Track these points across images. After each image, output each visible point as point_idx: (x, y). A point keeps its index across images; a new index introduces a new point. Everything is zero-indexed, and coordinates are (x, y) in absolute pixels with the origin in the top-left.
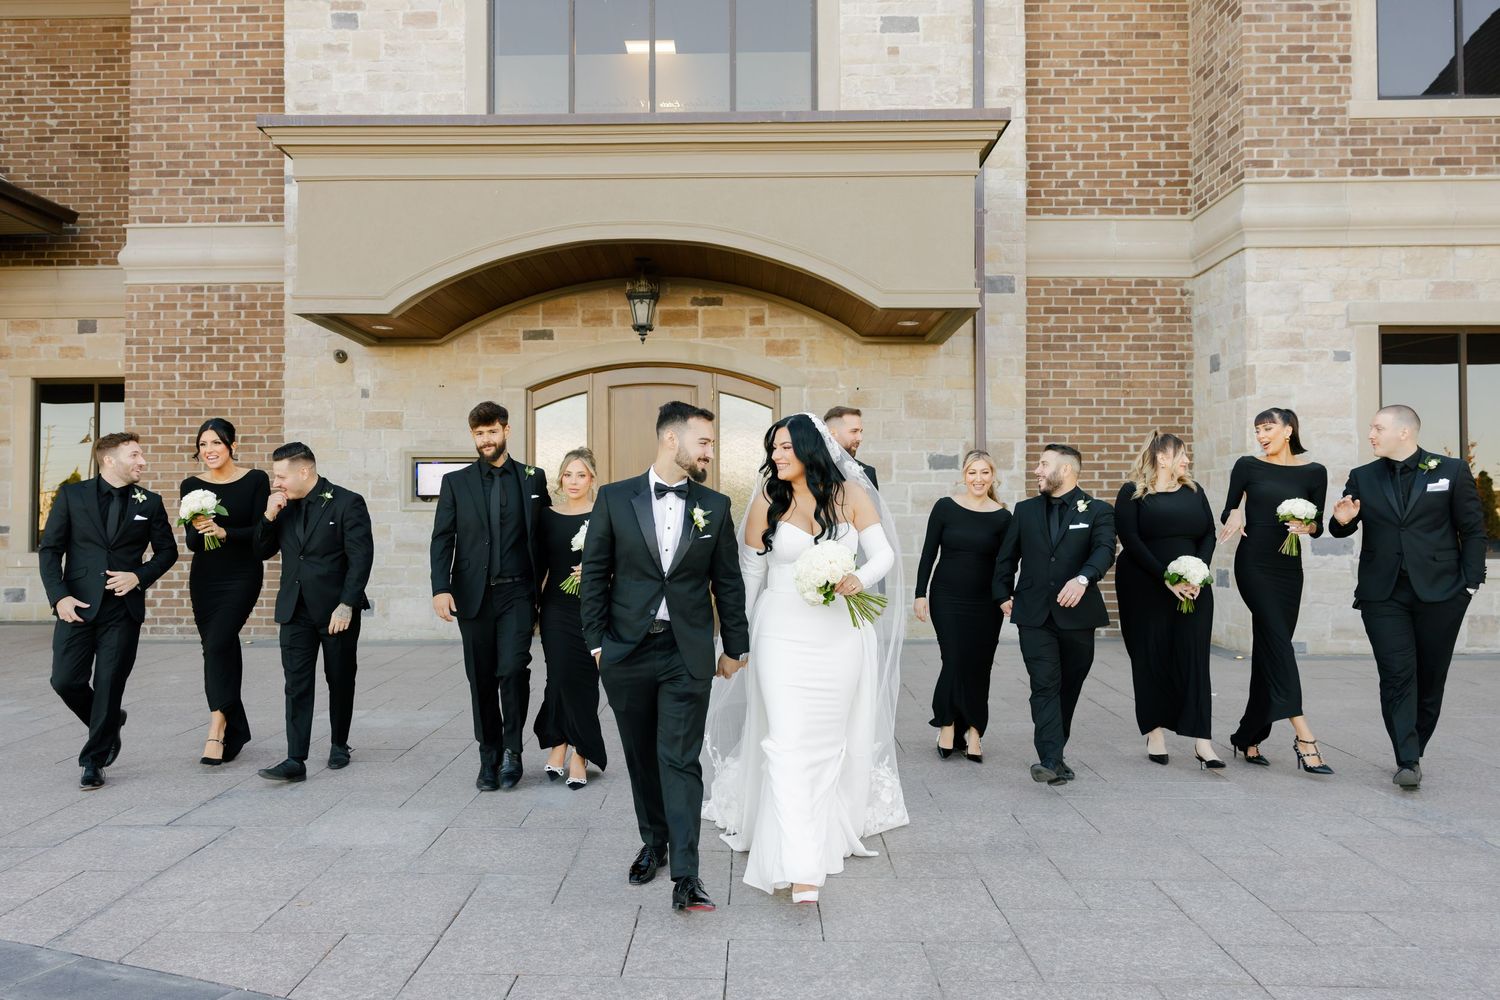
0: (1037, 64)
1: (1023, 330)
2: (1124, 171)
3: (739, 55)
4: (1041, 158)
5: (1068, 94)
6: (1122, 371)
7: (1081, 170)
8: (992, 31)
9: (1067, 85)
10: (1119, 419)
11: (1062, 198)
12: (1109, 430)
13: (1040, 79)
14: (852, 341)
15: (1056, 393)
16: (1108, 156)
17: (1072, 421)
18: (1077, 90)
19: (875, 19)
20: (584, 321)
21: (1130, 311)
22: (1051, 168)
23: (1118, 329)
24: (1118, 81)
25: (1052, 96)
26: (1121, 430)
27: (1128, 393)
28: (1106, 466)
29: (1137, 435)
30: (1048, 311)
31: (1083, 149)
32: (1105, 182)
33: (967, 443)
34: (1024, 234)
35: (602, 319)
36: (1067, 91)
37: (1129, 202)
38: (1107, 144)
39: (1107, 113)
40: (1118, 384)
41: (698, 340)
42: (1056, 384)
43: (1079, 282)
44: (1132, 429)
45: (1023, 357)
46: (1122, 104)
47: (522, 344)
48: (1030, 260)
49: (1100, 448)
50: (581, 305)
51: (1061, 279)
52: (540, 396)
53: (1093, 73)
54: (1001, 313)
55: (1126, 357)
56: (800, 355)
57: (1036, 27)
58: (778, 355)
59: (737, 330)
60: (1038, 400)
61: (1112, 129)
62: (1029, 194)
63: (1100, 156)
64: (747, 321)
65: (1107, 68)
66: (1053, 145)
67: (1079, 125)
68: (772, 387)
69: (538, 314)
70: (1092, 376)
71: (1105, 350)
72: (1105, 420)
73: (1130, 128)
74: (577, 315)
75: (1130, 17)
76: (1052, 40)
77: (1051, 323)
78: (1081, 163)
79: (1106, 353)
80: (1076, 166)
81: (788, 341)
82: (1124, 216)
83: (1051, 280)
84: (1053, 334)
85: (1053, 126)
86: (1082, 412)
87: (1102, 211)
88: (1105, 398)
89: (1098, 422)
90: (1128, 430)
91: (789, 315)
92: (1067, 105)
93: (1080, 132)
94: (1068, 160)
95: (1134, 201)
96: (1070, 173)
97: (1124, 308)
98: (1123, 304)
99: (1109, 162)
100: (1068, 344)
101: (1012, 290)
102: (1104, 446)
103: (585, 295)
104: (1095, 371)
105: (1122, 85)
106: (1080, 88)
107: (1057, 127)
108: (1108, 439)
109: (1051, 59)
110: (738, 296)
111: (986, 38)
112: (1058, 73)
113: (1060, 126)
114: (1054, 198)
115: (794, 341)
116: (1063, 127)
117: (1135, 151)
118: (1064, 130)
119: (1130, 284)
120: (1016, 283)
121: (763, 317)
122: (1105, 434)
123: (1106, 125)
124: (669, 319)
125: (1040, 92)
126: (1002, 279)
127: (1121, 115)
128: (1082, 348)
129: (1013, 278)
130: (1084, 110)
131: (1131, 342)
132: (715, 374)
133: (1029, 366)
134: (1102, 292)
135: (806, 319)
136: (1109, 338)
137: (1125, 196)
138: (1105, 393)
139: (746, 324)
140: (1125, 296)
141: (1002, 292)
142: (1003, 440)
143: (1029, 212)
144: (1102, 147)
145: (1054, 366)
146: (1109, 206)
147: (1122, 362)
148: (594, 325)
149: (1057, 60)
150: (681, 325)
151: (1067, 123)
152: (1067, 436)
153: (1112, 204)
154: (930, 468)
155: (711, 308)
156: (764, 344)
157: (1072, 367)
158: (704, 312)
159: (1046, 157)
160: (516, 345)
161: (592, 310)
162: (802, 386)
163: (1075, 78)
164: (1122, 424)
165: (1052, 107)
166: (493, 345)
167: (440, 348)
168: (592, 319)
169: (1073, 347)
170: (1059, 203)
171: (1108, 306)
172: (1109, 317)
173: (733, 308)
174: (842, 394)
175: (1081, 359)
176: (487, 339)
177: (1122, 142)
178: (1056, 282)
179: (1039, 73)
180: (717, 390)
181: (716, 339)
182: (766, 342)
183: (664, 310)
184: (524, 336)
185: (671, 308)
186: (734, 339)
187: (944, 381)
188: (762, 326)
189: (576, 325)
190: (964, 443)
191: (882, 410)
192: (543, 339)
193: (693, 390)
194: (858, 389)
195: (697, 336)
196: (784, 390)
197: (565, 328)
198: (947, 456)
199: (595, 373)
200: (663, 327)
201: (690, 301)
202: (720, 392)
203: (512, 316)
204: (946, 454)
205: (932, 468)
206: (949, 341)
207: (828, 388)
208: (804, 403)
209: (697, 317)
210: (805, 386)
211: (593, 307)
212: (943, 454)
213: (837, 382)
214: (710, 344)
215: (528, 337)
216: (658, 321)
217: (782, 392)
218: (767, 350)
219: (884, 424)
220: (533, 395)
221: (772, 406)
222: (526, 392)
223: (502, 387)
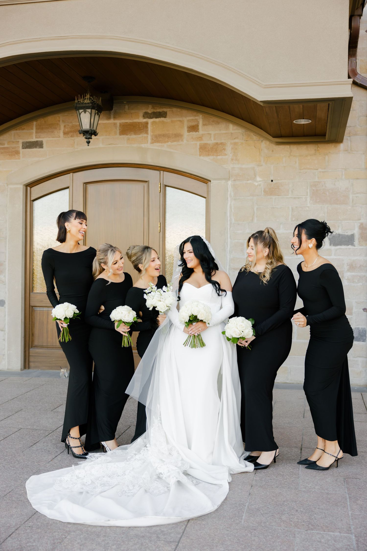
14: (268, 143)
20: (65, 133)
33: (362, 224)
41: (148, 145)
47: (21, 152)
50: (63, 121)
52: (36, 191)
56: (226, 155)
58: (209, 155)
59: (178, 136)
64: (186, 129)
68: (206, 181)
69: (32, 129)
74: (60, 129)
81: (217, 144)
91: (218, 123)
103: (66, 114)
110: (179, 110)
115: (221, 144)
121: (198, 126)
124: (126, 130)
132: (162, 172)
135: (231, 126)
139: (185, 132)
148: (71, 136)
150: (135, 135)
154: (330, 245)
155: (157, 120)
156: (198, 147)
158: (153, 123)
160: (17, 153)
161: (70, 125)
162: (227, 179)
168: (71, 132)
173: (175, 119)
174: (260, 185)
180: (164, 184)
181: (160, 144)
182: (200, 145)
183: (123, 123)
184: (23, 146)
185: (128, 121)
186: (175, 143)
187: (343, 173)
188: (197, 133)
189: (59, 137)
190: (359, 224)
191: (291, 198)
192: (36, 148)
193: (146, 185)
194: (272, 181)
195: (147, 142)
196: (213, 184)
197: (51, 139)
198: (345, 235)
199: (74, 172)
200: (122, 136)
201: (142, 115)
202: (166, 186)
203: (15, 131)
204: (344, 234)
205: (332, 245)
206: (347, 139)
207: (248, 180)
208: (229, 193)
209: (148, 127)
210: (229, 179)
211: (71, 122)
212: (341, 233)
213: (255, 176)
214: (157, 148)
215: (25, 146)
216: (118, 132)
217: (211, 185)
218: (200, 151)
219: (292, 209)
220: (32, 189)
221: (206, 196)
222: (25, 188)
223: (8, 185)
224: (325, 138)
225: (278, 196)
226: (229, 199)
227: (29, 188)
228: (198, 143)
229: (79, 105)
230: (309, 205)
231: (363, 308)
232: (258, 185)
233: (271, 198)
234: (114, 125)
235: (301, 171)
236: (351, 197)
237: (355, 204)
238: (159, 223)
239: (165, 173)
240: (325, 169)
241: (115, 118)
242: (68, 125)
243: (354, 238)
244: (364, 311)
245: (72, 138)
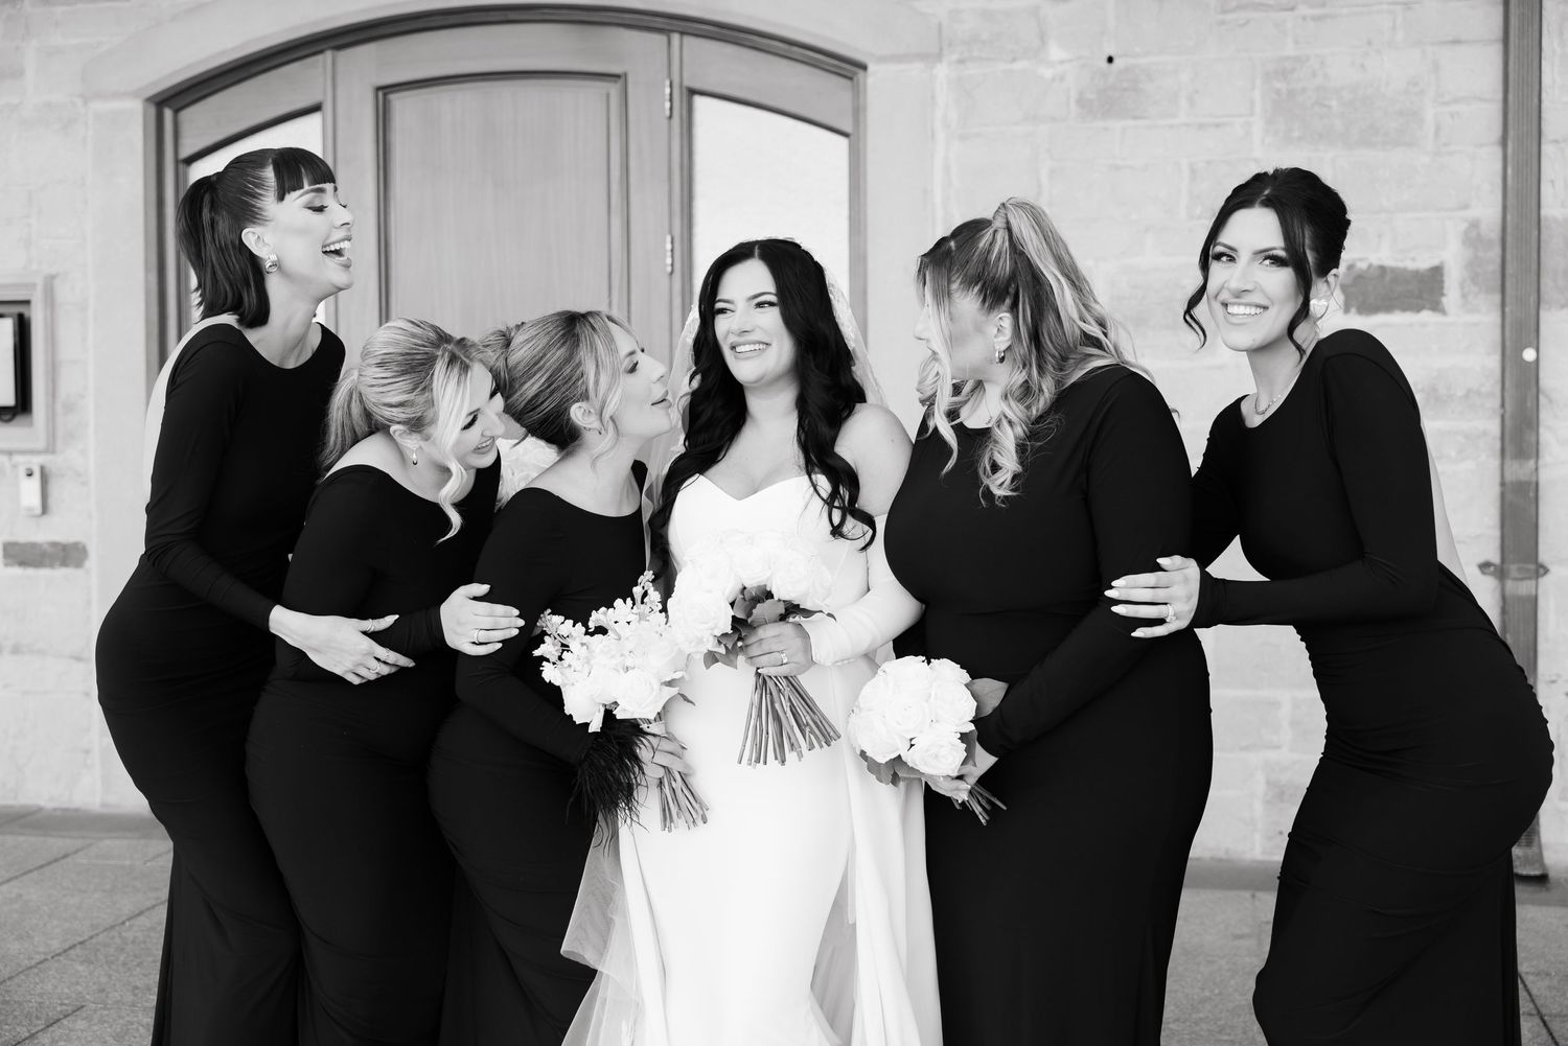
33: (1474, 225)
52: (201, 121)
68: (847, 68)
132: (676, 37)
154: (1347, 310)
162: (932, 57)
174: (1062, 79)
180: (687, 83)
187: (1399, 22)
190: (1464, 226)
191: (1187, 125)
193: (614, 89)
194: (1110, 60)
196: (876, 79)
198: (1405, 270)
199: (338, 47)
202: (692, 92)
204: (1401, 265)
205: (1353, 310)
207: (1014, 60)
208: (939, 113)
210: (939, 57)
212: (1389, 262)
213: (1043, 38)
217: (870, 81)
219: (1193, 171)
220: (183, 115)
221: (848, 128)
222: (152, 111)
223: (86, 100)
225: (1135, 118)
226: (941, 136)
227: (168, 114)
230: (1258, 153)
231: (1482, 560)
232: (1053, 79)
233: (1106, 129)
235: (1229, 17)
236: (1429, 114)
237: (1445, 145)
238: (669, 239)
239: (688, 40)
240: (1323, 5)
243: (1442, 282)
244: (1487, 571)
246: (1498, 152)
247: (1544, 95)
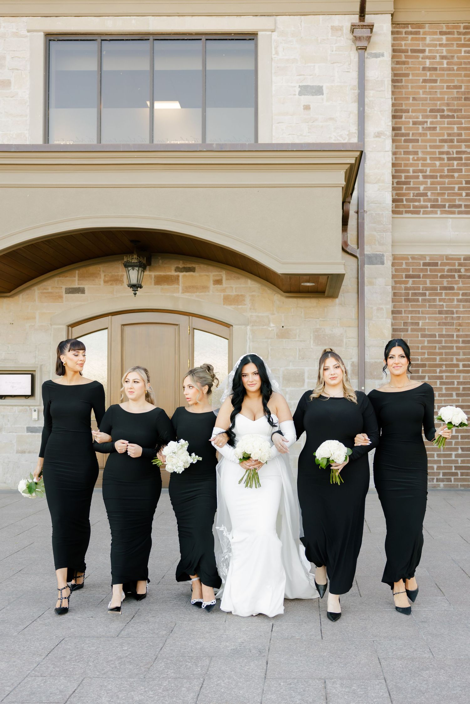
0: (401, 117)
1: (389, 289)
2: (457, 186)
3: (208, 110)
4: (403, 177)
5: (421, 136)
6: (455, 315)
7: (429, 185)
8: (370, 95)
9: (420, 131)
10: (453, 346)
11: (417, 204)
12: (446, 354)
13: (403, 127)
14: (279, 296)
15: (413, 330)
16: (447, 177)
17: (423, 348)
18: (426, 134)
19: (295, 86)
20: (105, 282)
21: (460, 277)
22: (410, 184)
23: (452, 288)
24: (453, 128)
25: (411, 138)
26: (454, 354)
27: (459, 330)
28: (444, 377)
29: (464, 357)
30: (408, 276)
31: (430, 172)
32: (445, 193)
33: (353, 362)
34: (390, 226)
35: (116, 280)
36: (420, 135)
37: (460, 206)
38: (446, 169)
39: (446, 149)
40: (452, 324)
41: (179, 295)
42: (412, 324)
43: (428, 258)
44: (461, 354)
45: (389, 307)
46: (455, 143)
47: (64, 297)
48: (394, 244)
49: (440, 366)
50: (103, 271)
51: (416, 256)
52: (77, 330)
53: (437, 123)
54: (376, 278)
55: (457, 306)
56: (245, 305)
57: (401, 93)
58: (231, 305)
59: (205, 288)
60: (401, 334)
61: (449, 159)
62: (394, 201)
63: (441, 177)
64: (212, 282)
65: (446, 120)
66: (411, 169)
67: (428, 157)
68: (228, 325)
69: (75, 277)
70: (436, 319)
71: (444, 302)
72: (444, 348)
73: (461, 159)
74: (100, 278)
75: (460, 87)
76: (411, 101)
77: (410, 284)
78: (429, 181)
79: (444, 304)
80: (426, 183)
81: (238, 295)
82: (456, 216)
83: (409, 257)
84: (410, 292)
85: (411, 157)
86: (429, 342)
87: (442, 212)
88: (444, 333)
89: (439, 348)
90: (458, 354)
91: (239, 278)
92: (420, 144)
93: (428, 161)
94: (421, 179)
95: (463, 206)
96: (422, 187)
97: (456, 275)
98: (456, 272)
99: (447, 180)
100: (420, 298)
101: (383, 263)
102: (443, 364)
103: (106, 265)
104: (438, 315)
105: (456, 131)
106: (428, 132)
107: (414, 158)
108: (446, 360)
109: (410, 114)
110: (205, 266)
111: (366, 100)
112: (415, 123)
113: (416, 157)
114: (412, 204)
115: (242, 295)
116: (418, 158)
117: (463, 173)
118: (418, 159)
119: (460, 259)
120: (385, 258)
121: (222, 280)
122: (444, 356)
123: (445, 156)
124: (159, 281)
125: (403, 135)
126: (376, 256)
127: (455, 151)
128: (429, 301)
129: (383, 255)
130: (431, 147)
131: (460, 297)
132: (191, 317)
133: (393, 312)
134: (443, 264)
135: (249, 281)
136: (446, 294)
137: (457, 203)
138: (444, 330)
139: (211, 284)
140: (457, 267)
141: (377, 264)
142: (376, 360)
143: (394, 212)
144: (442, 171)
145: (411, 312)
146: (447, 209)
147: (455, 310)
148: (111, 284)
149: (414, 114)
150: (168, 285)
151: (420, 155)
152: (419, 357)
153: (449, 207)
155: (187, 274)
156: (222, 298)
157: (423, 313)
158: (184, 276)
159: (406, 177)
160: (61, 297)
161: (110, 274)
162: (246, 325)
163: (425, 126)
164: (455, 350)
165: (411, 145)
166: (46, 297)
167: (11, 299)
168: (111, 281)
169: (424, 300)
170: (415, 207)
171: (446, 273)
172: (447, 281)
173: (202, 274)
174: (273, 330)
175: (429, 308)
176: (41, 293)
177: (455, 167)
178: (413, 258)
179: (403, 123)
180: (192, 327)
181: (190, 294)
182: (223, 296)
183: (157, 275)
184: (66, 291)
185: (162, 274)
186: (202, 294)
187: (339, 322)
188: (221, 286)
189: (100, 284)
191: (298, 341)
192: (78, 293)
193: (176, 327)
194: (283, 327)
195: (179, 292)
196: (235, 328)
197: (92, 286)
199: (112, 316)
200: (157, 286)
201: (174, 269)
202: (194, 329)
203: (58, 278)
206: (341, 296)
207: (263, 326)
208: (248, 336)
209: (179, 280)
210: (248, 325)
211: (111, 273)
213: (269, 322)
214: (187, 297)
215: (68, 291)
216: (153, 282)
217: (233, 329)
218: (224, 301)
219: (299, 350)
220: (73, 328)
221: (228, 338)
222: (68, 327)
223: (51, 325)
224: (324, 295)
225: (288, 339)
226: (248, 341)
227: (70, 328)
228: (222, 294)
229: (128, 264)
230: (312, 347)
232: (271, 330)
233: (282, 341)
234: (150, 276)
235: (306, 319)
236: (345, 340)
237: (348, 347)
238: (189, 360)
239: (194, 318)
240: (324, 318)
241: (150, 270)
242: (108, 275)
245: (112, 286)
246: (357, 348)
247: (365, 338)
